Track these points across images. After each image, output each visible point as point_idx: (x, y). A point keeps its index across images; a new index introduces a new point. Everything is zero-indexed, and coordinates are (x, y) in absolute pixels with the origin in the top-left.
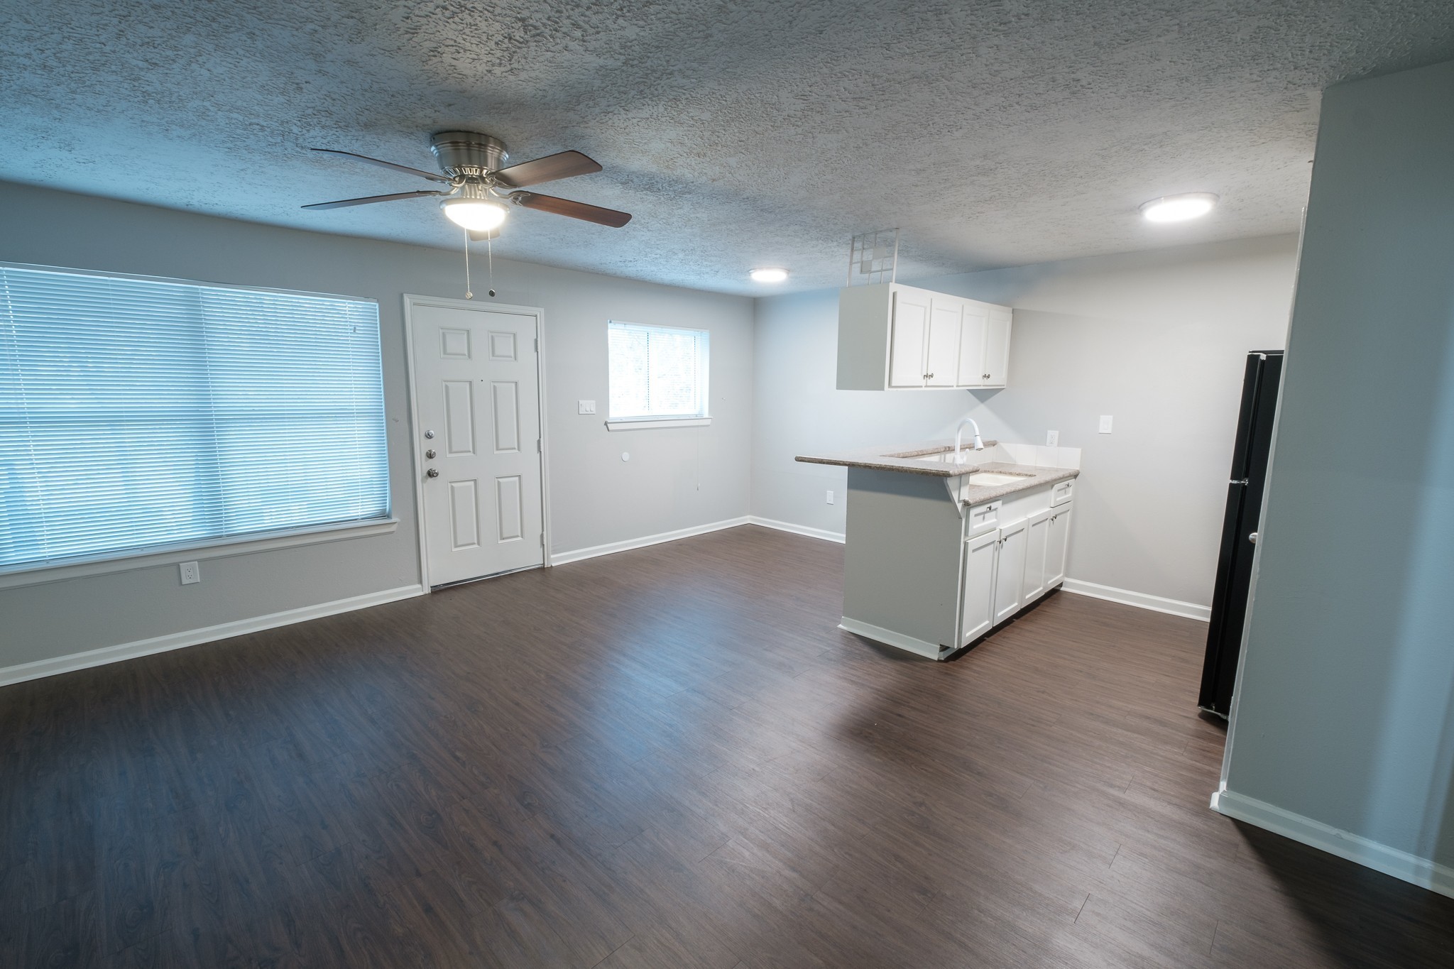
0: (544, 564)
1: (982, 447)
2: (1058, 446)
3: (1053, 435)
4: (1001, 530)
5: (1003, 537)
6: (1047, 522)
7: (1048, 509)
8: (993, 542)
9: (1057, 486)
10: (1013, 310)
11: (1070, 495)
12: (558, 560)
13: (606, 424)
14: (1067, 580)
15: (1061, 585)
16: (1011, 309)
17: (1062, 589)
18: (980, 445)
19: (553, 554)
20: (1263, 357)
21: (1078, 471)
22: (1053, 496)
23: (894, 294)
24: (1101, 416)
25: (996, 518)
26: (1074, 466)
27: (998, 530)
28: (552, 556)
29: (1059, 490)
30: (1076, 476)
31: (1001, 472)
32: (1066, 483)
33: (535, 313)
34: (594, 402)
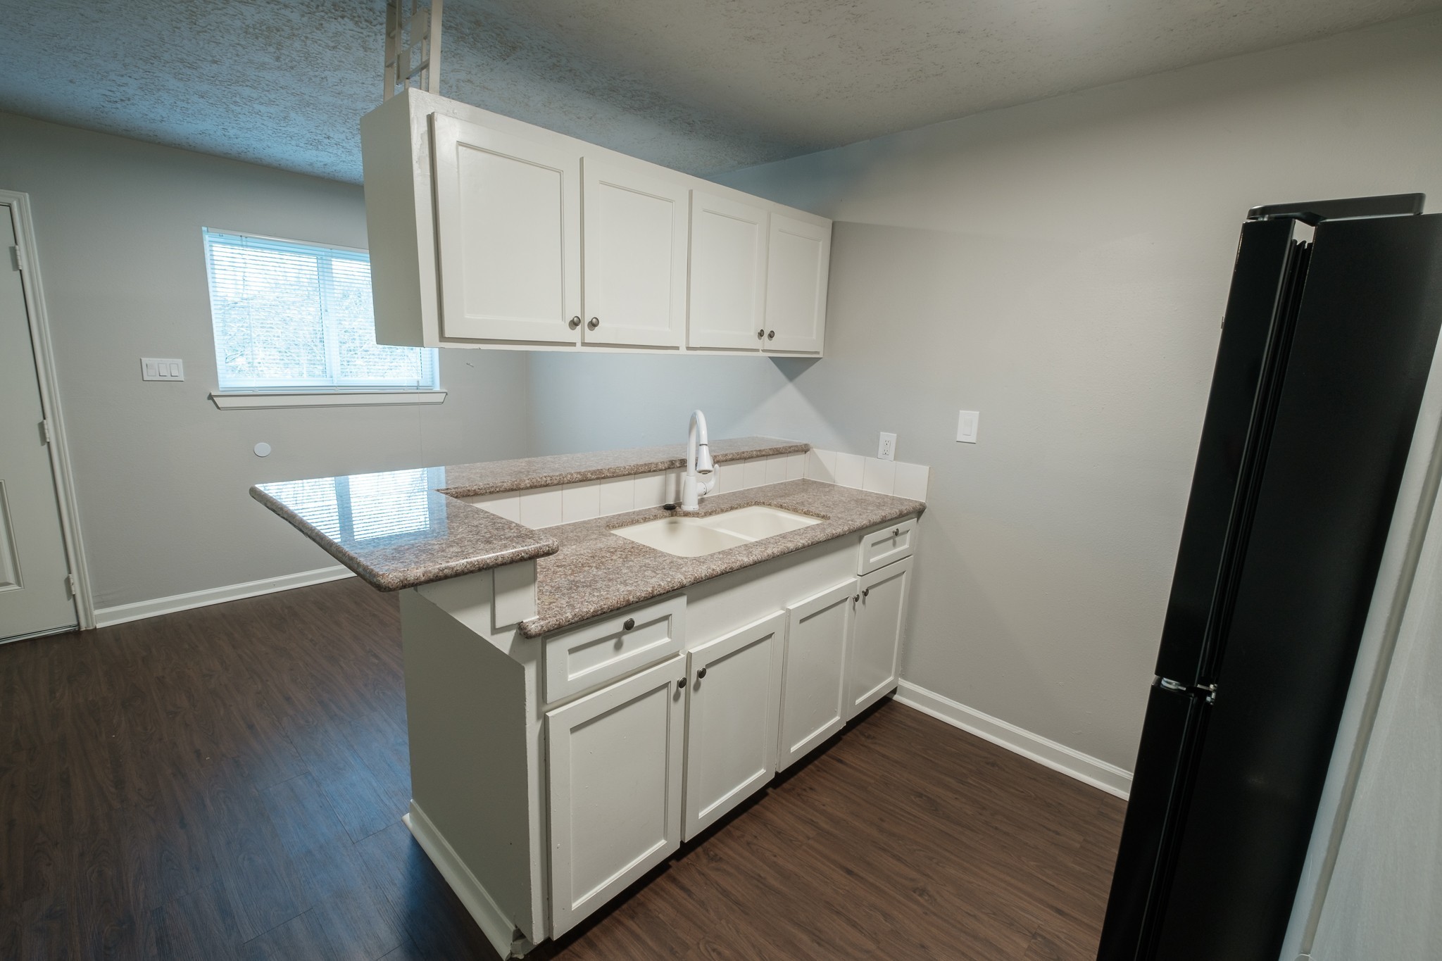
0: (79, 624)
1: (710, 468)
2: (894, 460)
3: (888, 439)
4: (690, 655)
5: (697, 668)
6: (848, 605)
7: (851, 580)
8: (666, 685)
9: (869, 538)
10: (833, 224)
11: (906, 546)
12: (105, 618)
13: (211, 397)
14: (903, 683)
15: (894, 692)
16: (829, 222)
17: (896, 697)
18: (706, 463)
19: (96, 608)
20: (1303, 233)
21: (921, 504)
22: (862, 556)
23: (431, 119)
24: (961, 411)
25: (669, 634)
26: (918, 495)
27: (682, 656)
28: (97, 612)
29: (873, 545)
30: (919, 512)
31: (781, 507)
32: (894, 528)
33: (7, 201)
34: (180, 361)
